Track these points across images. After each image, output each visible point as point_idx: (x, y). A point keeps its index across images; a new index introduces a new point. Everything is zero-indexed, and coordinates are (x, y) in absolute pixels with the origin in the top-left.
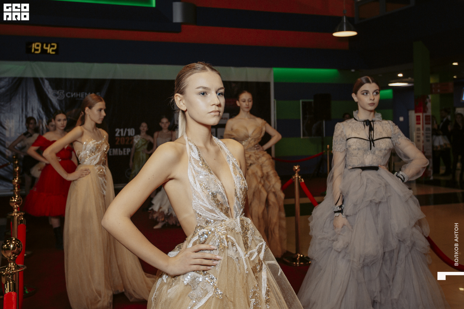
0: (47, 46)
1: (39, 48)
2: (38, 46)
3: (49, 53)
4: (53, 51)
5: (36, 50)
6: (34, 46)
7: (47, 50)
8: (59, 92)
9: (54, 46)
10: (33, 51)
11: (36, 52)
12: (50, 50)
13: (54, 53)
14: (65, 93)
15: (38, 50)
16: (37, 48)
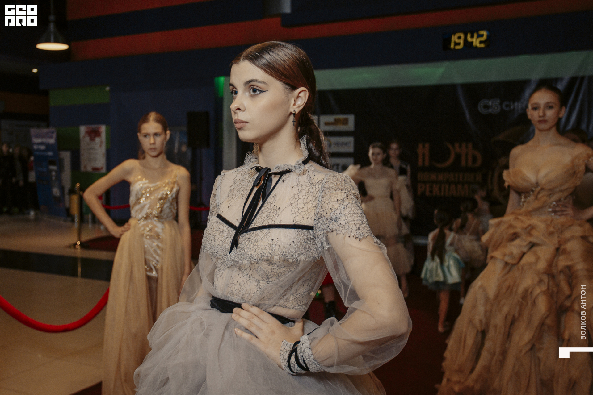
0: (472, 37)
1: (462, 41)
2: (459, 38)
3: (476, 47)
4: (481, 42)
5: (457, 44)
6: (454, 39)
7: (472, 42)
8: (492, 103)
9: (482, 36)
10: (452, 46)
11: (458, 47)
12: (476, 42)
13: (482, 45)
14: (501, 104)
15: (459, 44)
16: (457, 41)
